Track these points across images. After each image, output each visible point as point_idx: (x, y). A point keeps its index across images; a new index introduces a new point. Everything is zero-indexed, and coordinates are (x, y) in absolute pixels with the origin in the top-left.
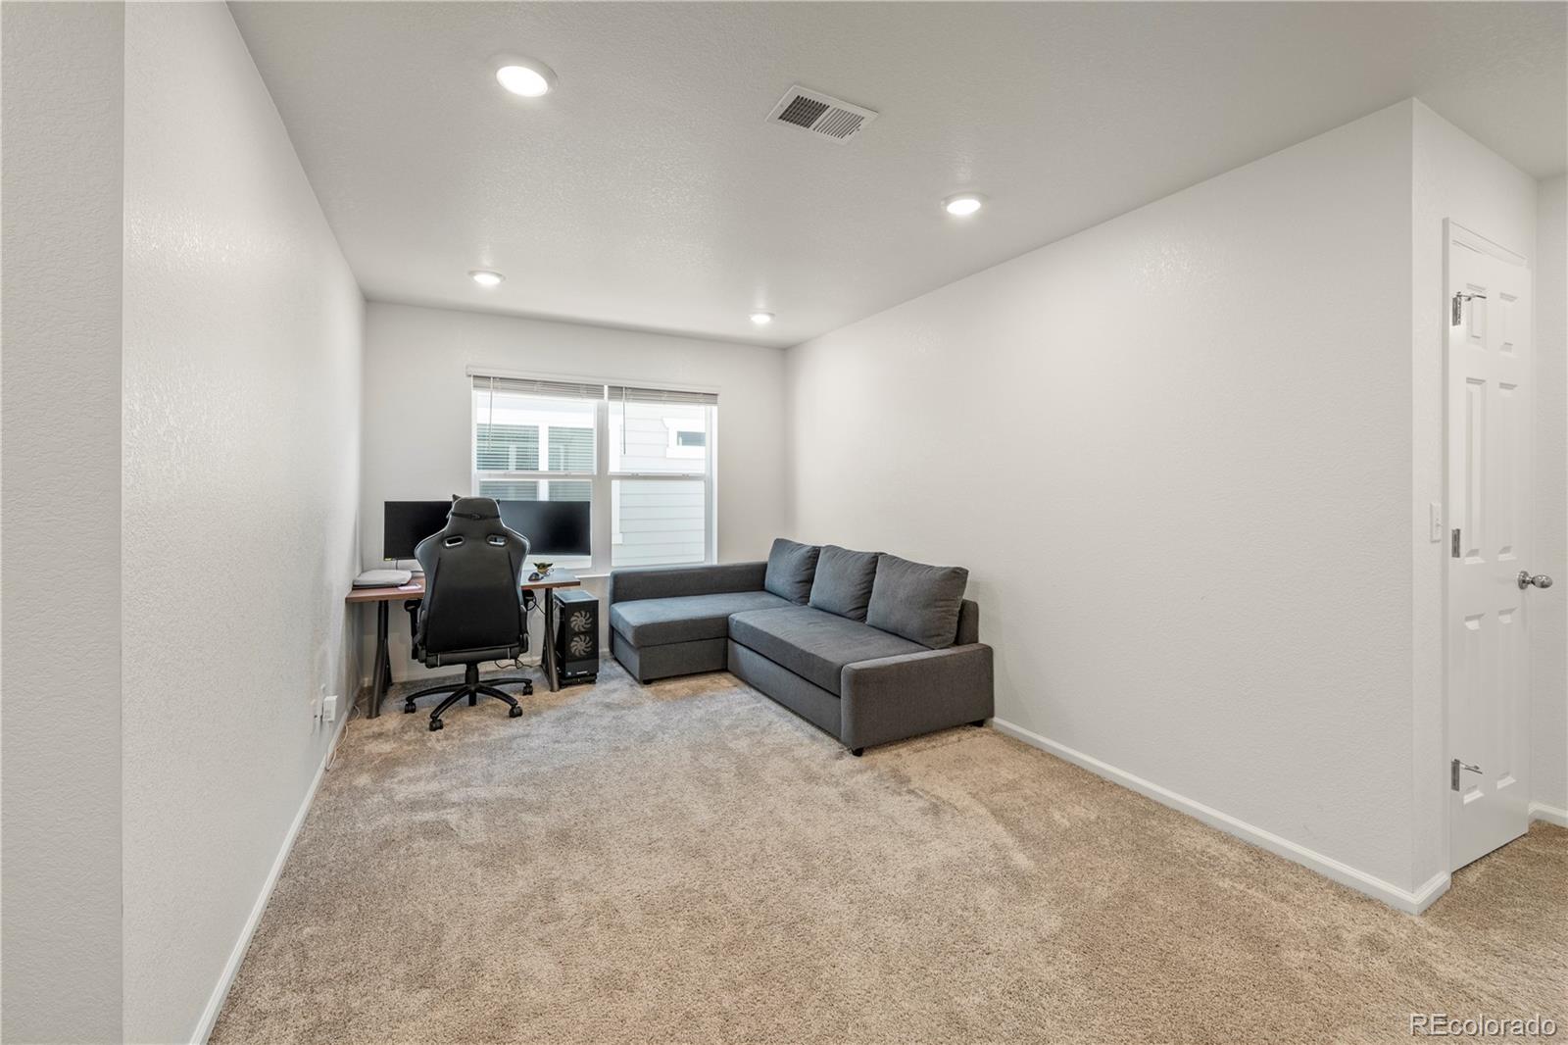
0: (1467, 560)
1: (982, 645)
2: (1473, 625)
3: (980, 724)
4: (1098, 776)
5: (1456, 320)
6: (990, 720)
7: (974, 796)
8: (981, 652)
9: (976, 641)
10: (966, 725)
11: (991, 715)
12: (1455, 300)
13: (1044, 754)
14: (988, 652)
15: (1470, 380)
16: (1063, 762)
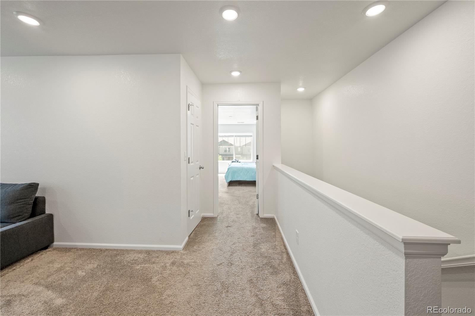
0: (191, 164)
1: (47, 214)
2: (192, 179)
3: (46, 248)
4: (100, 249)
5: (189, 110)
6: (53, 244)
7: (36, 284)
8: (46, 217)
9: (44, 212)
10: (38, 250)
11: (52, 241)
12: (189, 105)
13: (77, 249)
14: (51, 217)
15: (191, 124)
16: (86, 249)
